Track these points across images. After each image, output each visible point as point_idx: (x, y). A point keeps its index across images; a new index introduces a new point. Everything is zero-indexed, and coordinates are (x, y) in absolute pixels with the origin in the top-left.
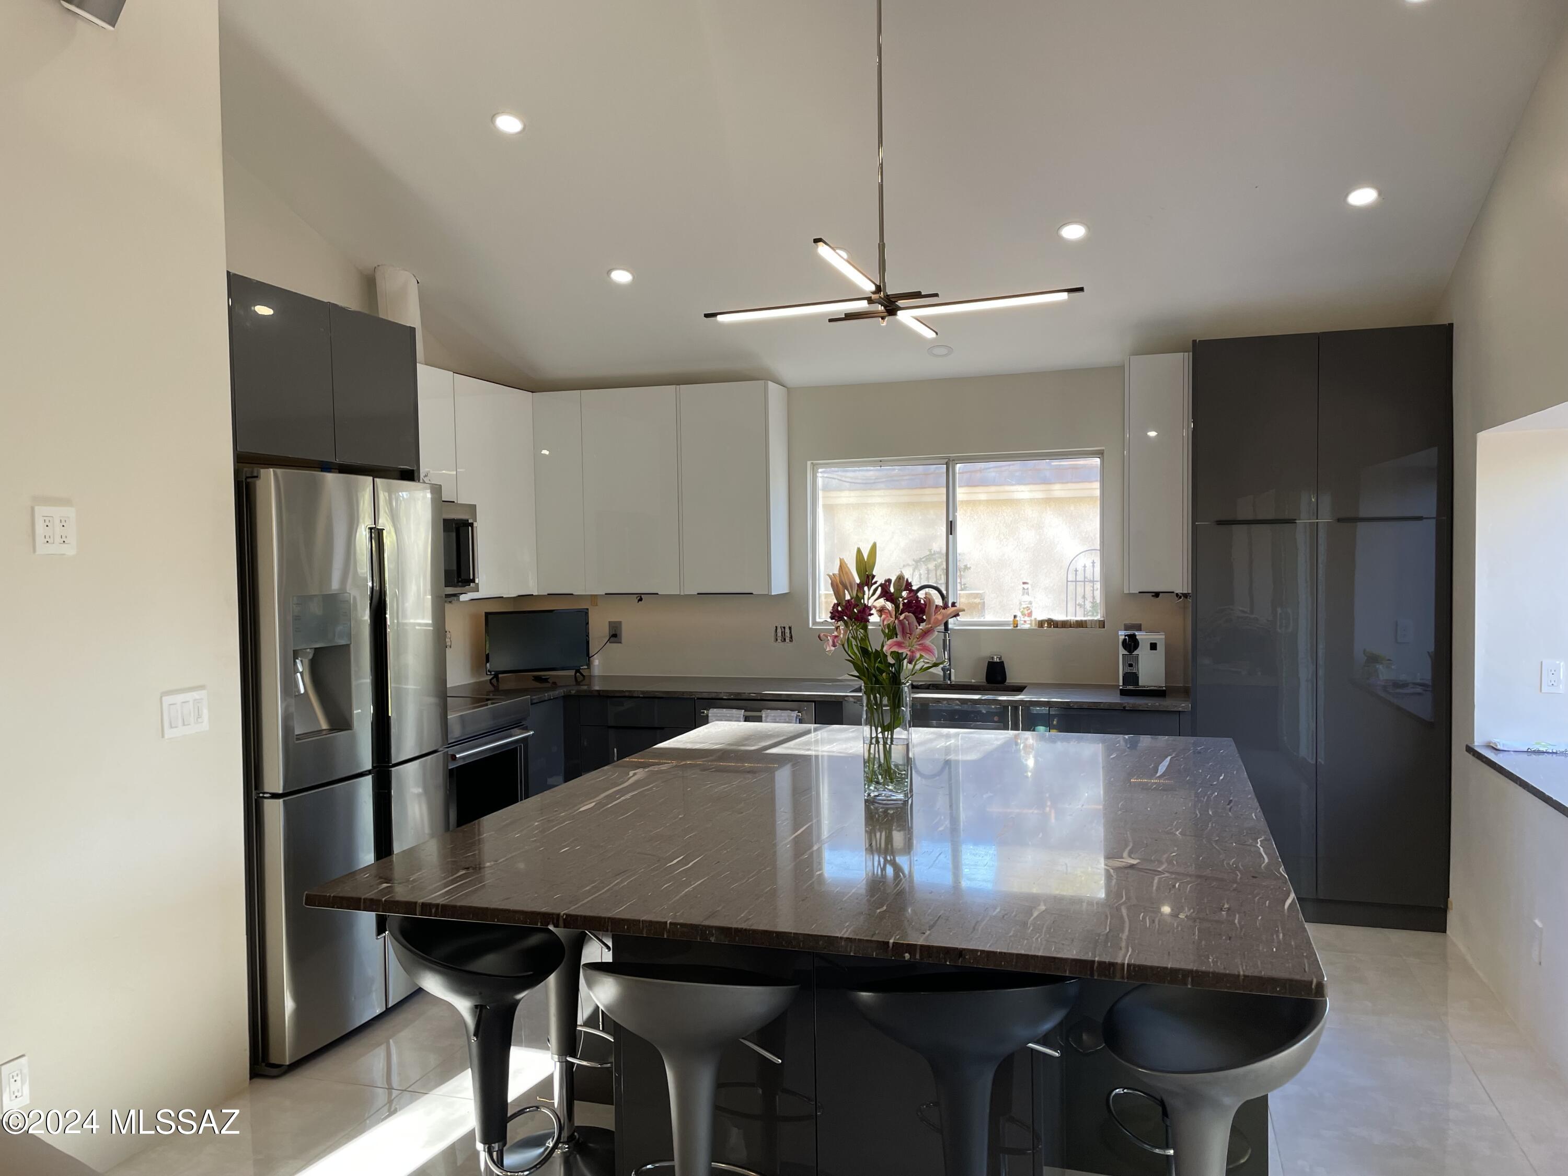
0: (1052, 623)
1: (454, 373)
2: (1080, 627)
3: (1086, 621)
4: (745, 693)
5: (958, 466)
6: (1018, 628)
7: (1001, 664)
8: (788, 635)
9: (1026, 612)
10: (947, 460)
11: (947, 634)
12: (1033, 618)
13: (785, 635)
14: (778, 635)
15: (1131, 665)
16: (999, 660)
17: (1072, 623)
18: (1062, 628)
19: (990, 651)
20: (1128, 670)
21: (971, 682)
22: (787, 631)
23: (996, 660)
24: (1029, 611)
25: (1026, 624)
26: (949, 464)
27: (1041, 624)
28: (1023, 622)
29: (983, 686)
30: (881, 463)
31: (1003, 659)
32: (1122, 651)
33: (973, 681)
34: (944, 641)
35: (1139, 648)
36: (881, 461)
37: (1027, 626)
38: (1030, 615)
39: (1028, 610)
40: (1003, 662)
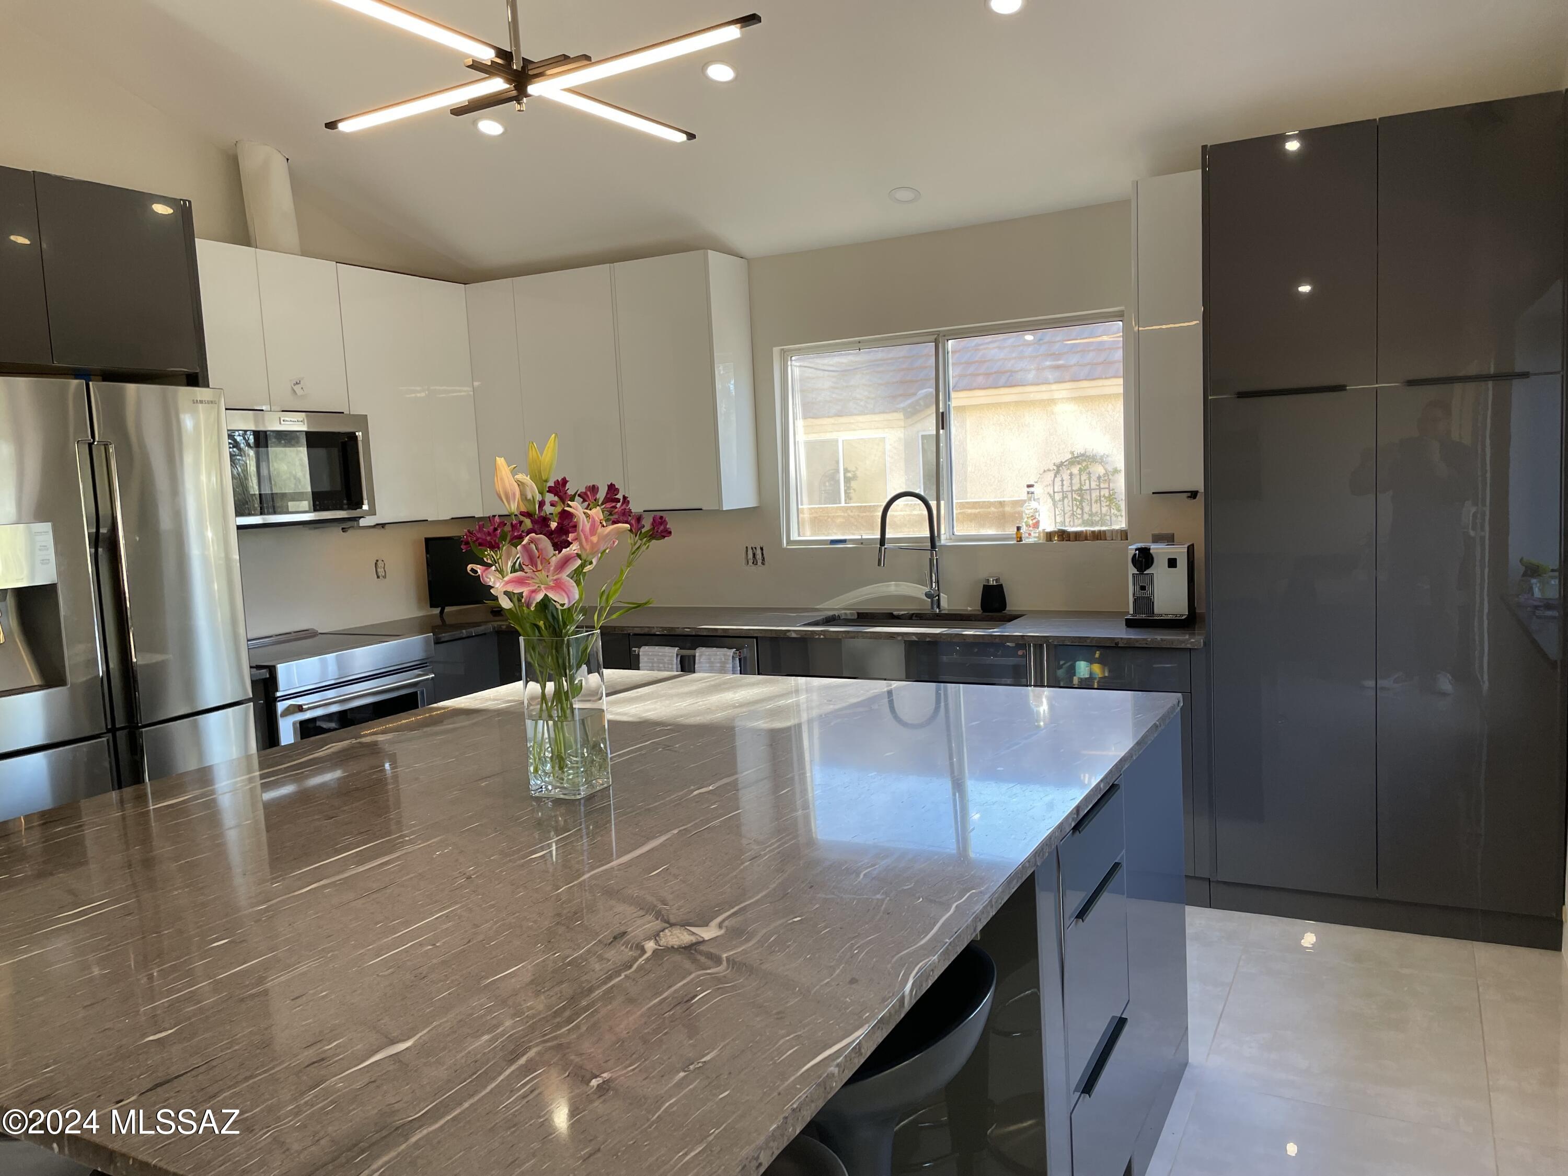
0: (1063, 535)
1: (337, 262)
2: (1098, 540)
3: (1104, 531)
4: (678, 628)
5: (950, 342)
6: (1023, 542)
7: (1000, 587)
8: (759, 556)
9: (1031, 522)
10: (936, 336)
11: (934, 552)
12: (1041, 529)
13: (756, 556)
14: (749, 558)
15: (1143, 588)
16: (996, 582)
17: (1088, 535)
18: (1076, 540)
19: (988, 573)
20: (1140, 593)
21: (967, 610)
22: (759, 552)
23: (992, 582)
24: (1034, 521)
25: (1032, 537)
26: (938, 342)
27: (1050, 536)
28: (1027, 535)
29: (975, 616)
30: (859, 346)
31: (1001, 582)
32: (1132, 570)
33: (969, 609)
34: (931, 560)
35: (1153, 566)
36: (859, 342)
37: (1031, 540)
38: (1036, 525)
39: (1032, 520)
40: (1002, 585)
